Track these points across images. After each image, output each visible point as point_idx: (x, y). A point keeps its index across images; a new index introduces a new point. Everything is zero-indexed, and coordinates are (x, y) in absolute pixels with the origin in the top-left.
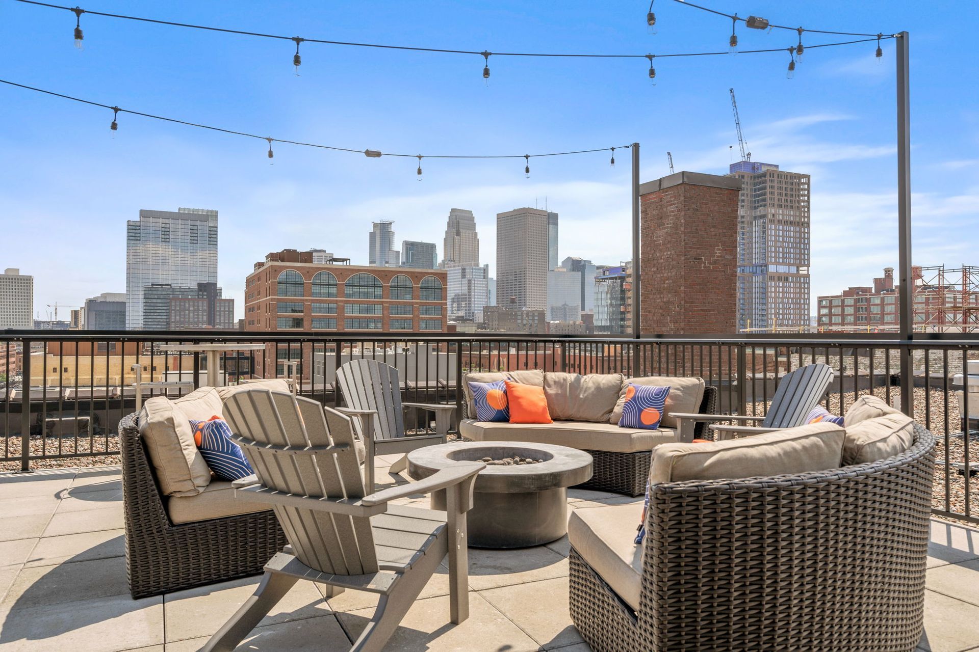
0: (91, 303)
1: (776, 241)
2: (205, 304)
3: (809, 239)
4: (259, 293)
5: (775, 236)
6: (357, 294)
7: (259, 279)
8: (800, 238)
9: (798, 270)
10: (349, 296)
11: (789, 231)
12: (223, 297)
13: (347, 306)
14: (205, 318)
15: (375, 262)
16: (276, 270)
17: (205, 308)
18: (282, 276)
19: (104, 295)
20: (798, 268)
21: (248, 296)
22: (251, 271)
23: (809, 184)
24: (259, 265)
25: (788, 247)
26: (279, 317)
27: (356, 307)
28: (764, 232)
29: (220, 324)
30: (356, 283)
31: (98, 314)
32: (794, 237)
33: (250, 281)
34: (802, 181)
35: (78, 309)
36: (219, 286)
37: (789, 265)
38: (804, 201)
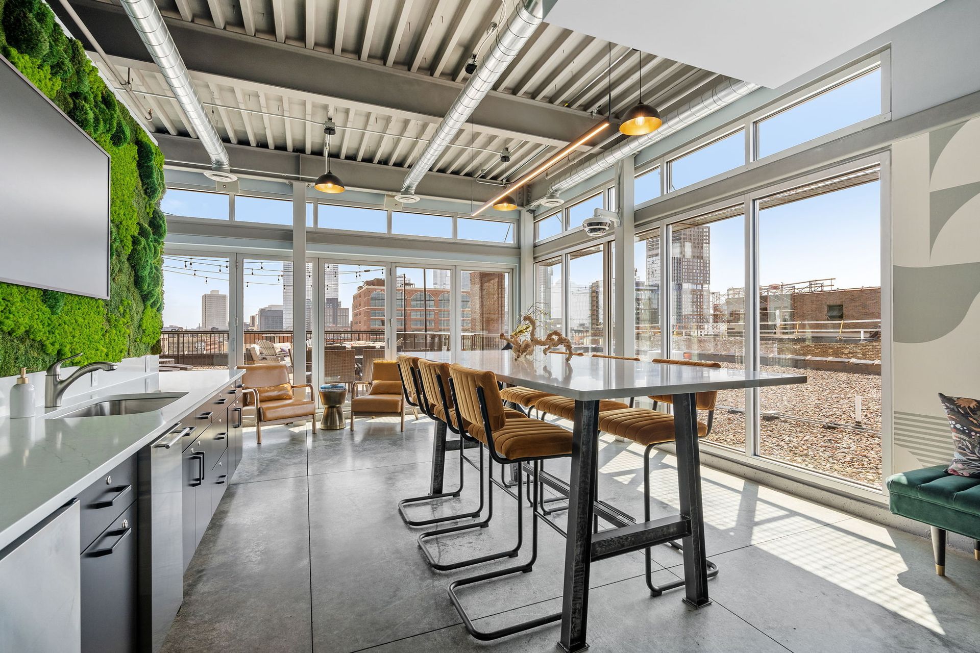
0: (262, 311)
1: (688, 269)
2: (331, 311)
3: (709, 267)
4: (360, 305)
5: (687, 265)
6: (419, 305)
7: (360, 297)
8: (704, 267)
9: (702, 287)
10: (414, 306)
11: (696, 262)
12: (342, 307)
13: (413, 313)
14: (331, 320)
15: (436, 284)
16: (369, 292)
17: (331, 314)
18: (373, 295)
19: (270, 306)
20: (702, 286)
21: (355, 307)
22: (356, 291)
23: (709, 232)
24: (361, 288)
25: (696, 273)
26: (372, 319)
27: (418, 313)
28: (680, 263)
29: (340, 324)
30: (418, 298)
31: (267, 318)
32: (700, 266)
33: (355, 298)
34: (705, 230)
35: (254, 315)
36: (339, 300)
37: (697, 284)
38: (706, 243)
